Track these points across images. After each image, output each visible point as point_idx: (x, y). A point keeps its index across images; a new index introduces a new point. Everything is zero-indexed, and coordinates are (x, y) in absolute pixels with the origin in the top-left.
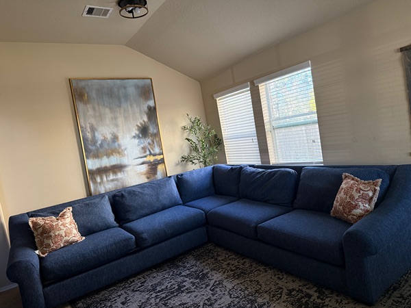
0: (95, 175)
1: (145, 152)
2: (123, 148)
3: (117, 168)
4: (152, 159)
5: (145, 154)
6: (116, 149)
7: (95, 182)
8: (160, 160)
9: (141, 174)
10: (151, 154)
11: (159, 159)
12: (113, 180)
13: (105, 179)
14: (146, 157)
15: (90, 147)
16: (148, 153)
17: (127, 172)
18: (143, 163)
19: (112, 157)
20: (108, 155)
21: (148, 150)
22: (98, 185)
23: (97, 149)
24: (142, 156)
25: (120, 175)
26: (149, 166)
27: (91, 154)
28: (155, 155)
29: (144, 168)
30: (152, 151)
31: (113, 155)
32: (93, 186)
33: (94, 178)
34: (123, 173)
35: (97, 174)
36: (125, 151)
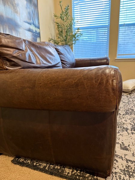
4: (34, 29)
8: (38, 33)
10: (33, 24)
16: (32, 21)
18: (29, 31)
21: (32, 18)
24: (28, 21)
26: (33, 35)
30: (34, 21)
31: (8, 4)
34: (17, 33)
36: (18, 7)
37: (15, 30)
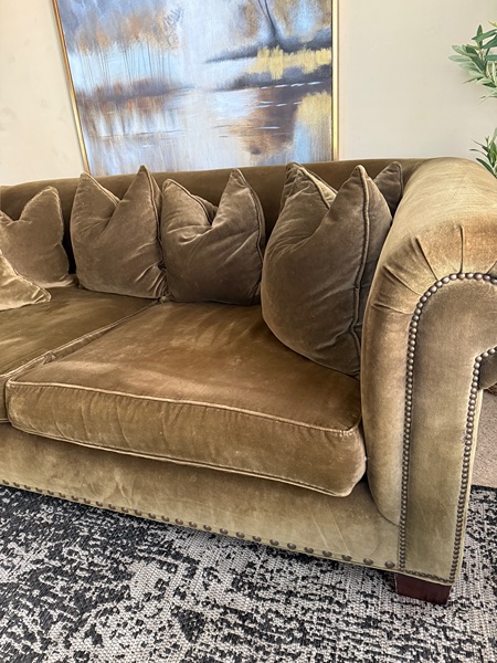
1: (252, 30)
3: (153, 95)
4: (276, 65)
5: (252, 43)
6: (146, 14)
8: (313, 75)
10: (275, 43)
11: (310, 68)
14: (252, 53)
16: (264, 34)
18: (240, 84)
19: (135, 46)
23: (93, 16)
24: (237, 47)
26: (263, 97)
28: (291, 48)
29: (244, 105)
30: (281, 26)
31: (137, 38)
32: (91, 148)
33: (93, 122)
34: (172, 115)
35: (97, 110)
36: (178, 24)
37: (163, 110)
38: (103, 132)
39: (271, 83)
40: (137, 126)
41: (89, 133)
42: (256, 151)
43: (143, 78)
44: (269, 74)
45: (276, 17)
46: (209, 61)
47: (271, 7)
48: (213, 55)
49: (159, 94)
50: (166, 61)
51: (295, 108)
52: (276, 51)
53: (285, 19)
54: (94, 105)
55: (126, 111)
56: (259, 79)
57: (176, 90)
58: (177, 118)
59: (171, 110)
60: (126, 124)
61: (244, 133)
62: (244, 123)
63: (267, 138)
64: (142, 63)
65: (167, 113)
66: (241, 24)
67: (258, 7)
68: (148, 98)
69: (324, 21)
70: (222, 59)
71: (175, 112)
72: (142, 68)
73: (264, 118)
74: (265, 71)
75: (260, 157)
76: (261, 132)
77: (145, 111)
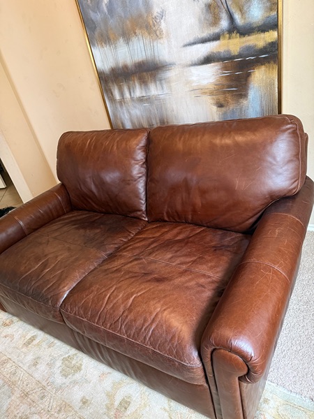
0: (110, 84)
1: (215, 21)
2: (156, 11)
3: (148, 71)
4: (235, 45)
5: (216, 30)
6: (140, 16)
7: (112, 99)
8: (263, 51)
9: (203, 91)
10: (234, 29)
11: (260, 45)
12: (141, 100)
13: (127, 95)
14: (216, 38)
15: (92, 15)
16: (224, 23)
17: (169, 82)
18: (207, 60)
19: (134, 39)
20: (127, 35)
21: (224, 16)
22: (118, 106)
23: (105, 21)
24: (205, 34)
25: (154, 90)
26: (225, 68)
27: (96, 33)
28: (246, 31)
30: (237, 17)
31: (135, 33)
32: (111, 107)
33: (110, 90)
34: (161, 84)
35: (113, 82)
36: (162, 21)
37: (155, 81)
38: (117, 96)
39: (231, 58)
40: (138, 92)
41: (108, 98)
42: (220, 105)
43: (140, 60)
44: (229, 51)
45: (233, 10)
46: (185, 46)
47: (229, 3)
48: (188, 41)
49: (152, 71)
50: (156, 48)
51: (249, 75)
52: (234, 35)
53: (241, 11)
54: (110, 80)
55: (131, 82)
56: (222, 55)
57: (163, 67)
58: (165, 86)
59: (161, 80)
60: (132, 91)
61: (211, 94)
62: (212, 87)
63: (229, 96)
64: (139, 50)
65: (158, 82)
66: (207, 18)
67: (220, 4)
68: (145, 73)
69: (271, 10)
70: (194, 43)
71: (163, 82)
72: (140, 54)
73: (225, 82)
74: (226, 49)
75: (223, 109)
76: (224, 93)
77: (144, 82)
